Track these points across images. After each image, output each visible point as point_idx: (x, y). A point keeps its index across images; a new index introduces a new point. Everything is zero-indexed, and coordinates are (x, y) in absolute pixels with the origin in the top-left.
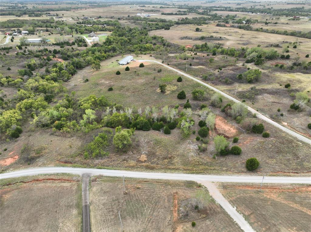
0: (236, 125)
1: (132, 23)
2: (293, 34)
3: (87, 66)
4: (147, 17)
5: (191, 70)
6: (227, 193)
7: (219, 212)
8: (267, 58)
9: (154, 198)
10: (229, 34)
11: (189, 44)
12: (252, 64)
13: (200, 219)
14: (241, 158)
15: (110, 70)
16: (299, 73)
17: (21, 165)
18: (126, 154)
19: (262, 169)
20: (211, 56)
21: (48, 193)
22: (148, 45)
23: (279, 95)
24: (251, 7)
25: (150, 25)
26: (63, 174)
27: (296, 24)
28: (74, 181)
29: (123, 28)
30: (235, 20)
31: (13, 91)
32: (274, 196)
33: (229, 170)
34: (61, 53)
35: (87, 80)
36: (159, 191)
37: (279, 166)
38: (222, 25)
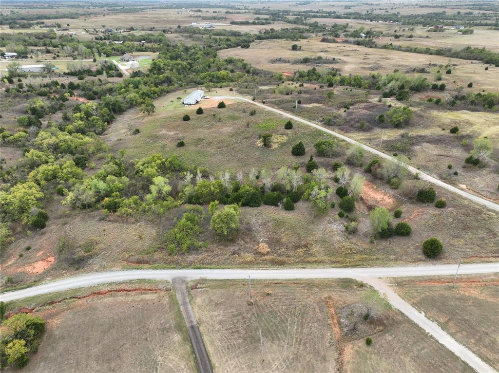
0: (392, 192)
1: (187, 38)
2: (439, 53)
3: (130, 108)
4: (210, 29)
5: (302, 110)
6: (406, 293)
7: (400, 321)
8: (412, 89)
9: (297, 308)
10: (345, 54)
11: (287, 70)
12: (392, 98)
13: (375, 333)
14: (413, 240)
15: (170, 114)
16: (465, 111)
17: (64, 271)
18: (235, 244)
19: (447, 255)
20: (326, 88)
21: (124, 312)
22: (223, 72)
23: (445, 144)
24: (368, 12)
25: (216, 40)
26: (141, 281)
27: (441, 37)
28: (160, 290)
29: (175, 46)
30: (349, 31)
31: (15, 153)
32: (474, 292)
33: (398, 259)
34: (81, 88)
35: (137, 131)
36: (302, 296)
37: (472, 249)
38: (331, 39)
